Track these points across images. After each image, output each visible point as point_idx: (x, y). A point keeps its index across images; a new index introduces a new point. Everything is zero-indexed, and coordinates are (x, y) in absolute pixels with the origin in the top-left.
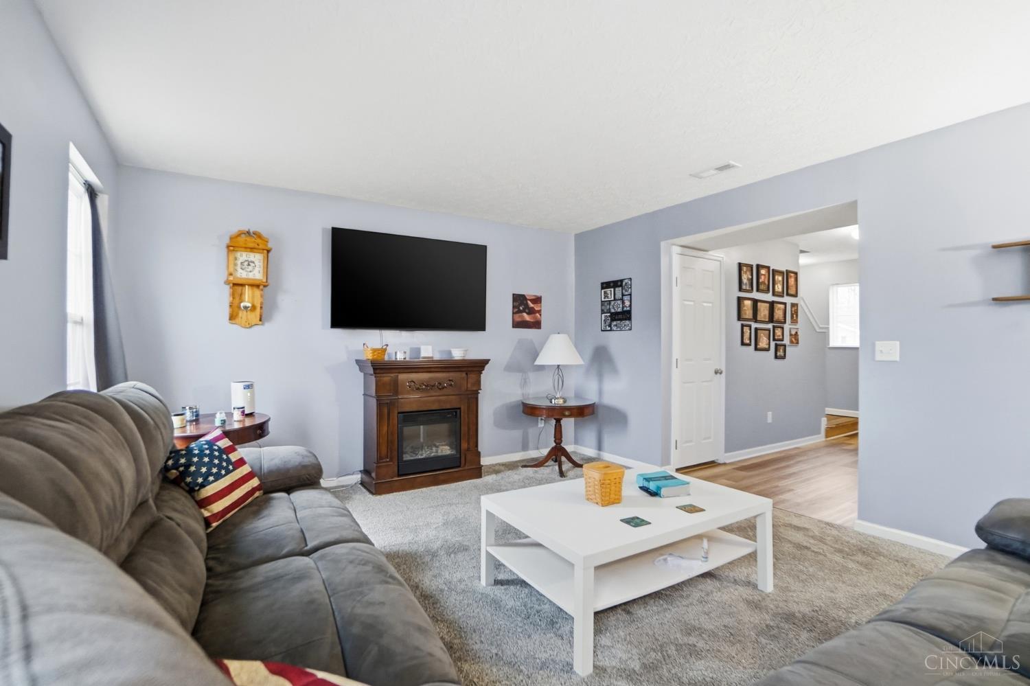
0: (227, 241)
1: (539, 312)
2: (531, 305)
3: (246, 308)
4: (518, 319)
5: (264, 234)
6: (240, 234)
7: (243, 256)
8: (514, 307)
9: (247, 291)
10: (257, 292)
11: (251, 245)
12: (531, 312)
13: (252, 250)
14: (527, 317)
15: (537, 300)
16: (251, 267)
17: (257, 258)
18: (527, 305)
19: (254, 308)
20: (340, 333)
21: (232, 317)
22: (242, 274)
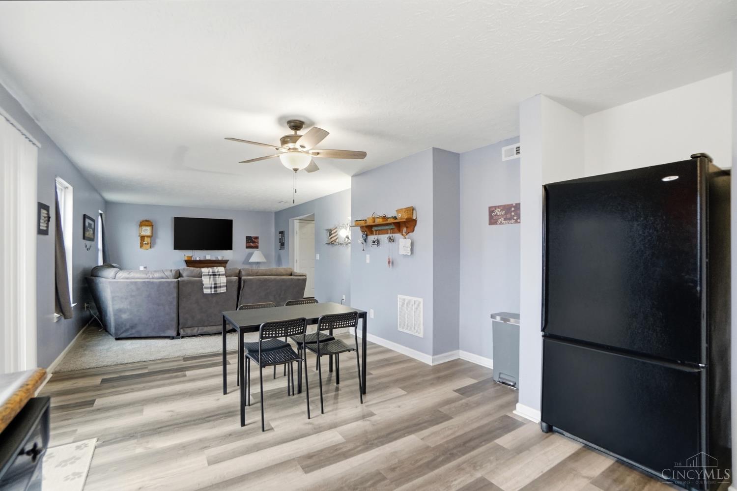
0: (139, 223)
1: (257, 242)
2: (254, 240)
3: (145, 243)
4: (248, 245)
5: (151, 221)
6: (143, 221)
7: (144, 228)
8: (246, 241)
9: (146, 239)
10: (149, 239)
11: (147, 224)
12: (254, 242)
13: (147, 226)
14: (252, 244)
15: (257, 238)
16: (147, 231)
17: (149, 229)
18: (252, 240)
19: (148, 243)
20: (177, 251)
21: (141, 246)
22: (143, 233)
